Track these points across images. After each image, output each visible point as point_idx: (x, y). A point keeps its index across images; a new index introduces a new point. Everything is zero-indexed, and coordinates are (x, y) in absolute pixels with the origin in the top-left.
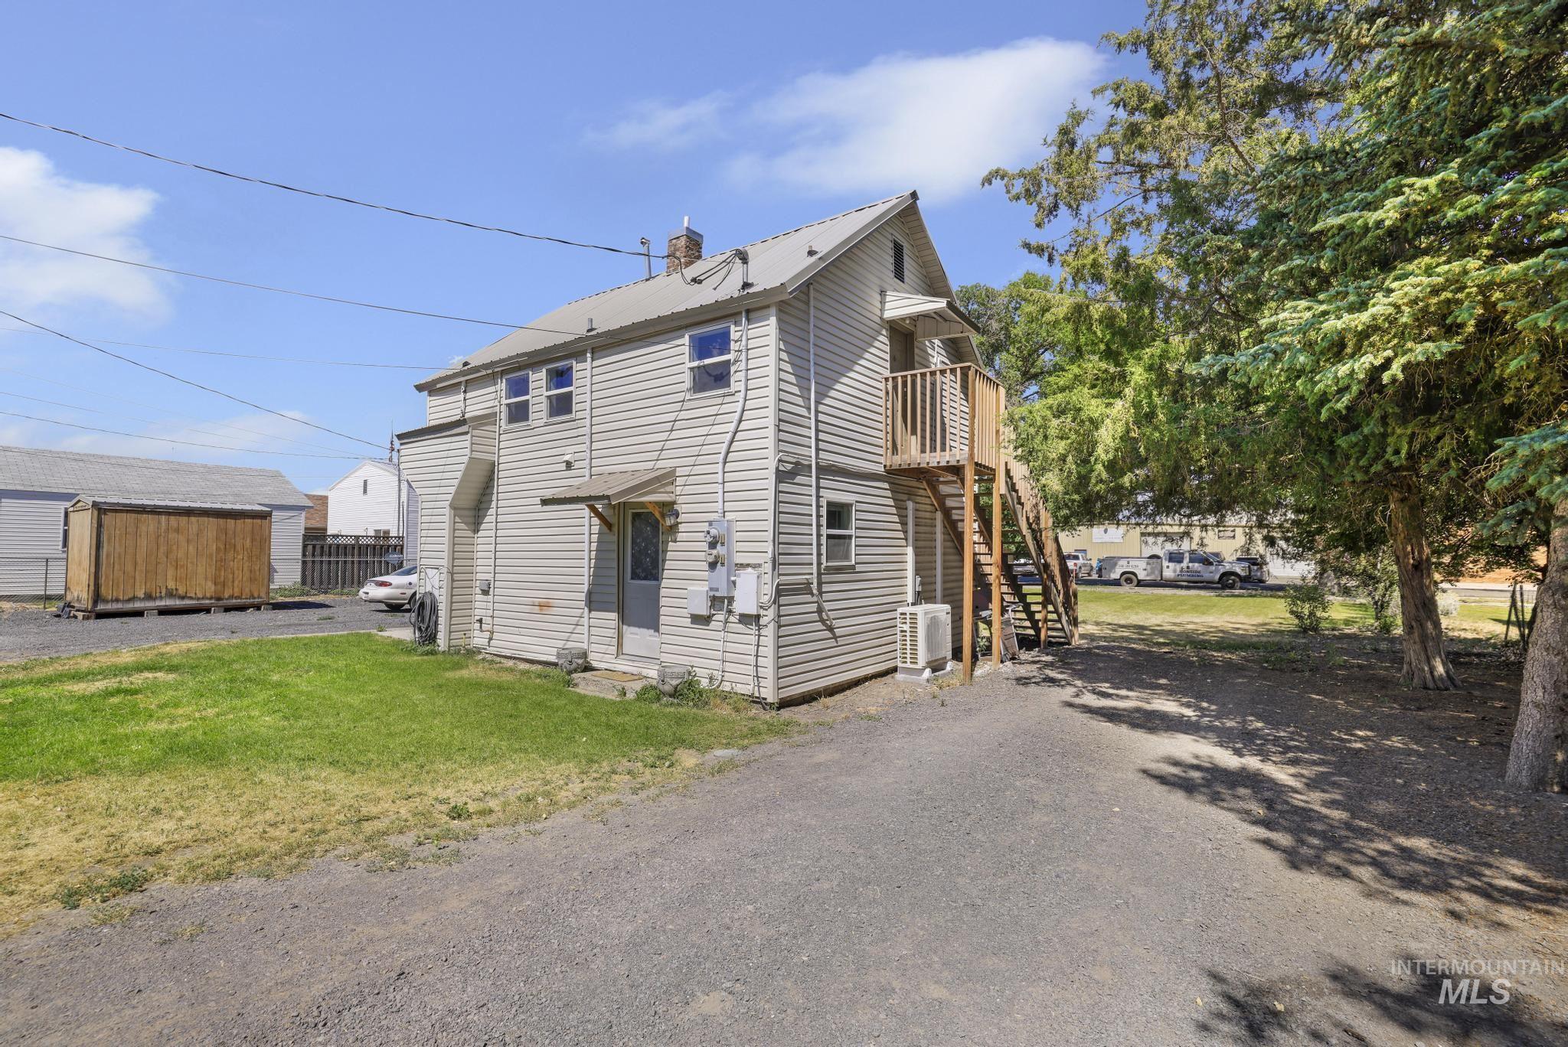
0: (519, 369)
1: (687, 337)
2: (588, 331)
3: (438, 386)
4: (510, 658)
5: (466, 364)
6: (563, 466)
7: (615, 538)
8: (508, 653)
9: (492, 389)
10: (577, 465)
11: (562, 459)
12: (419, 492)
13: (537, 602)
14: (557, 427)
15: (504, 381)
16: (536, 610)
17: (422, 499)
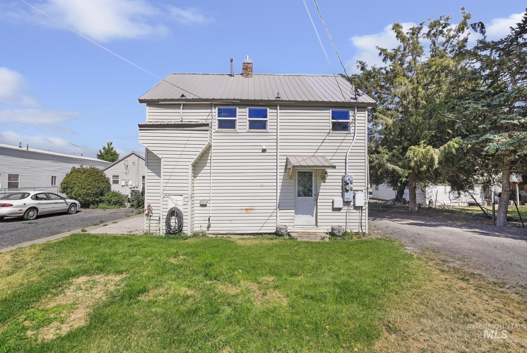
0: (230, 105)
1: (331, 110)
2: (277, 98)
3: (160, 103)
4: (227, 234)
5: (183, 96)
6: (260, 151)
7: (293, 181)
8: (225, 232)
9: (209, 111)
10: (269, 151)
11: (260, 147)
12: (160, 156)
13: (244, 208)
14: (257, 134)
15: (217, 109)
16: (244, 211)
17: (162, 160)
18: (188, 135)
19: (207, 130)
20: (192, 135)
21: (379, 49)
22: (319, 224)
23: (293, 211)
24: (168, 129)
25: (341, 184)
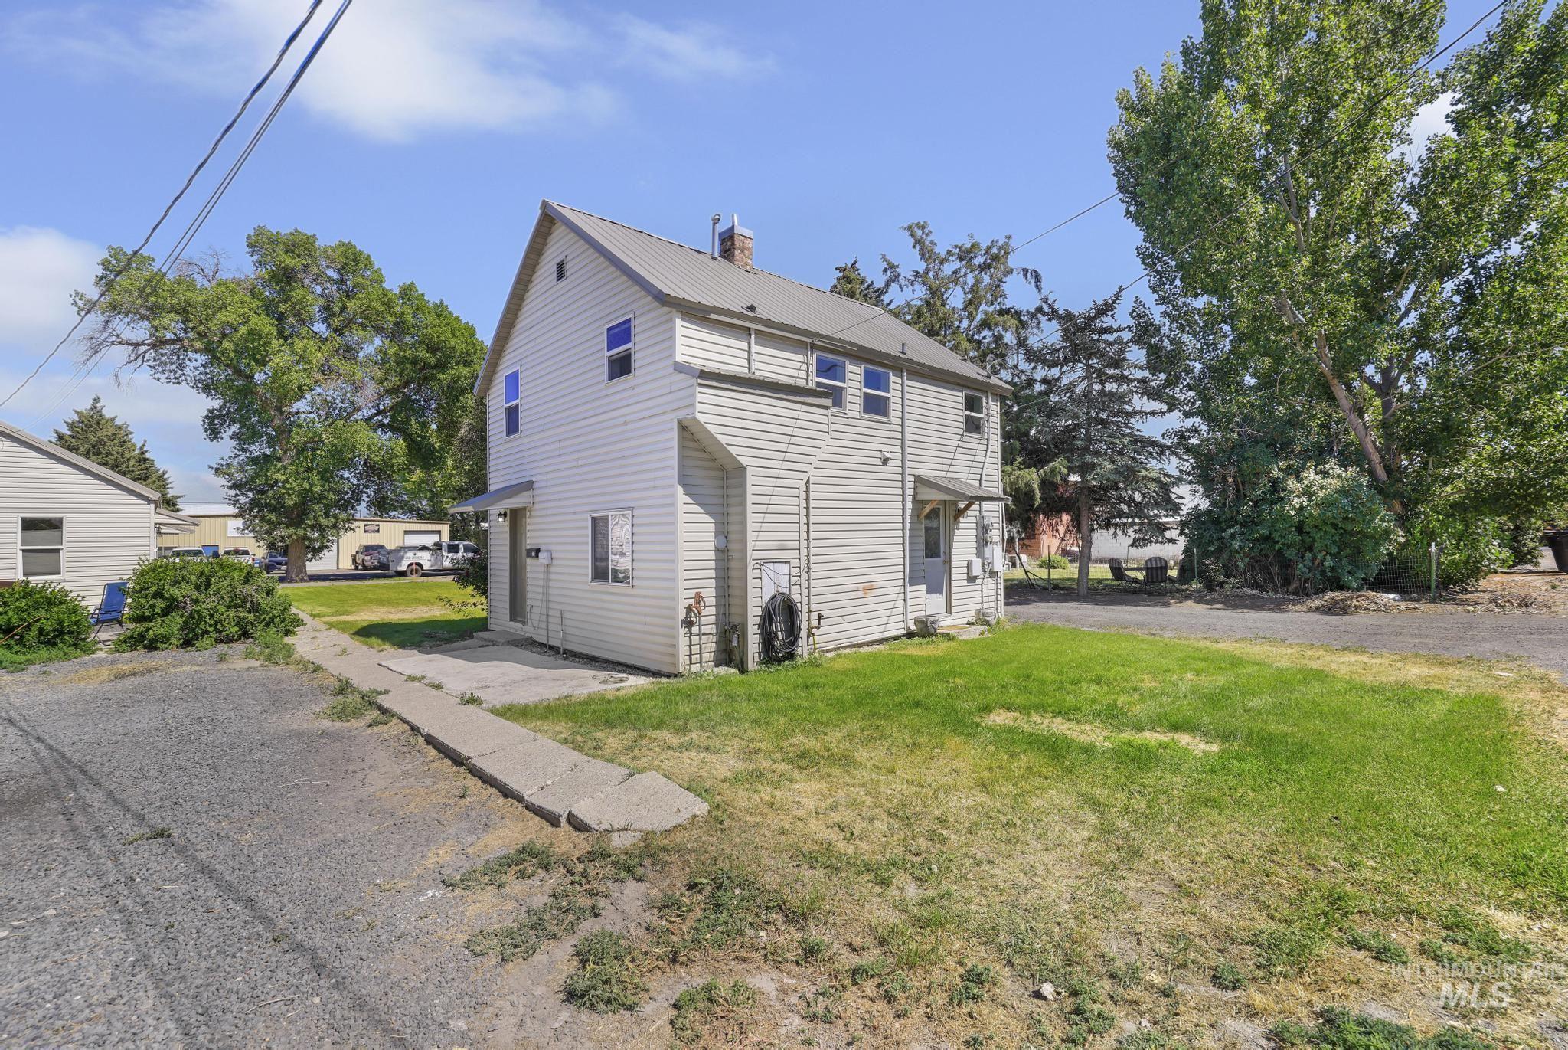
0: (838, 353)
2: (902, 354)
3: (712, 316)
5: (752, 308)
6: (880, 462)
7: (922, 526)
9: (800, 358)
10: (891, 463)
11: (879, 454)
12: (744, 461)
13: (861, 586)
14: (872, 425)
15: (815, 356)
16: (861, 594)
17: (750, 471)
18: (795, 414)
19: (827, 408)
20: (803, 415)
21: (885, 260)
22: (954, 609)
23: (924, 587)
24: (757, 392)
25: (974, 532)
